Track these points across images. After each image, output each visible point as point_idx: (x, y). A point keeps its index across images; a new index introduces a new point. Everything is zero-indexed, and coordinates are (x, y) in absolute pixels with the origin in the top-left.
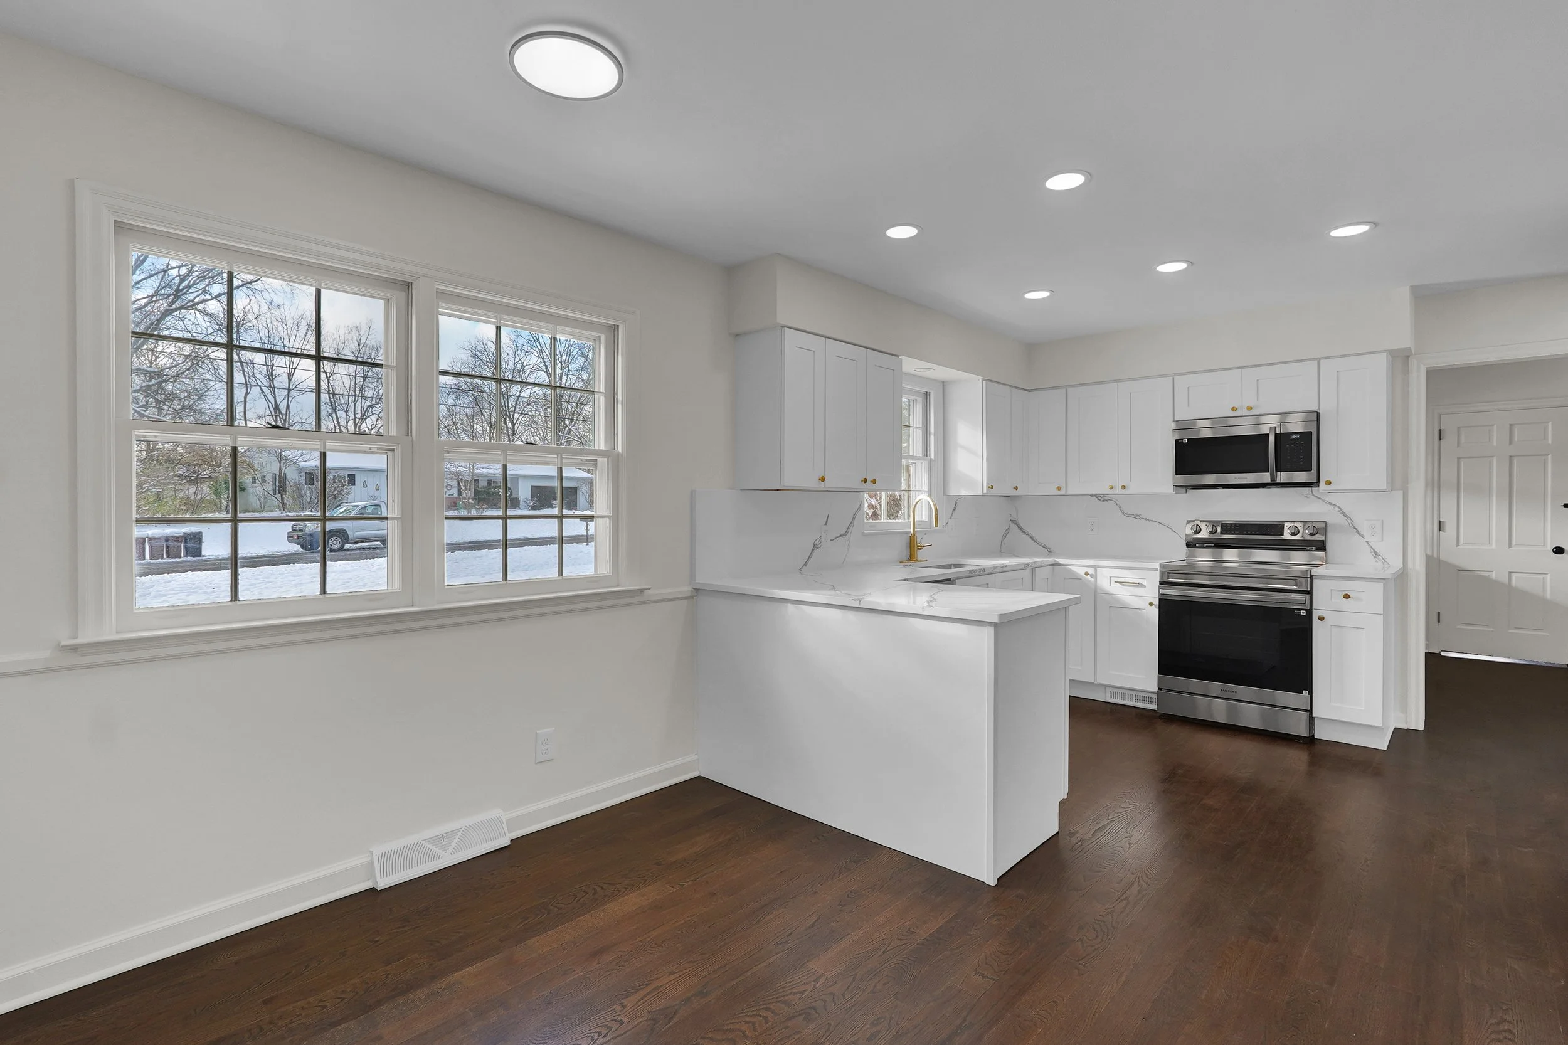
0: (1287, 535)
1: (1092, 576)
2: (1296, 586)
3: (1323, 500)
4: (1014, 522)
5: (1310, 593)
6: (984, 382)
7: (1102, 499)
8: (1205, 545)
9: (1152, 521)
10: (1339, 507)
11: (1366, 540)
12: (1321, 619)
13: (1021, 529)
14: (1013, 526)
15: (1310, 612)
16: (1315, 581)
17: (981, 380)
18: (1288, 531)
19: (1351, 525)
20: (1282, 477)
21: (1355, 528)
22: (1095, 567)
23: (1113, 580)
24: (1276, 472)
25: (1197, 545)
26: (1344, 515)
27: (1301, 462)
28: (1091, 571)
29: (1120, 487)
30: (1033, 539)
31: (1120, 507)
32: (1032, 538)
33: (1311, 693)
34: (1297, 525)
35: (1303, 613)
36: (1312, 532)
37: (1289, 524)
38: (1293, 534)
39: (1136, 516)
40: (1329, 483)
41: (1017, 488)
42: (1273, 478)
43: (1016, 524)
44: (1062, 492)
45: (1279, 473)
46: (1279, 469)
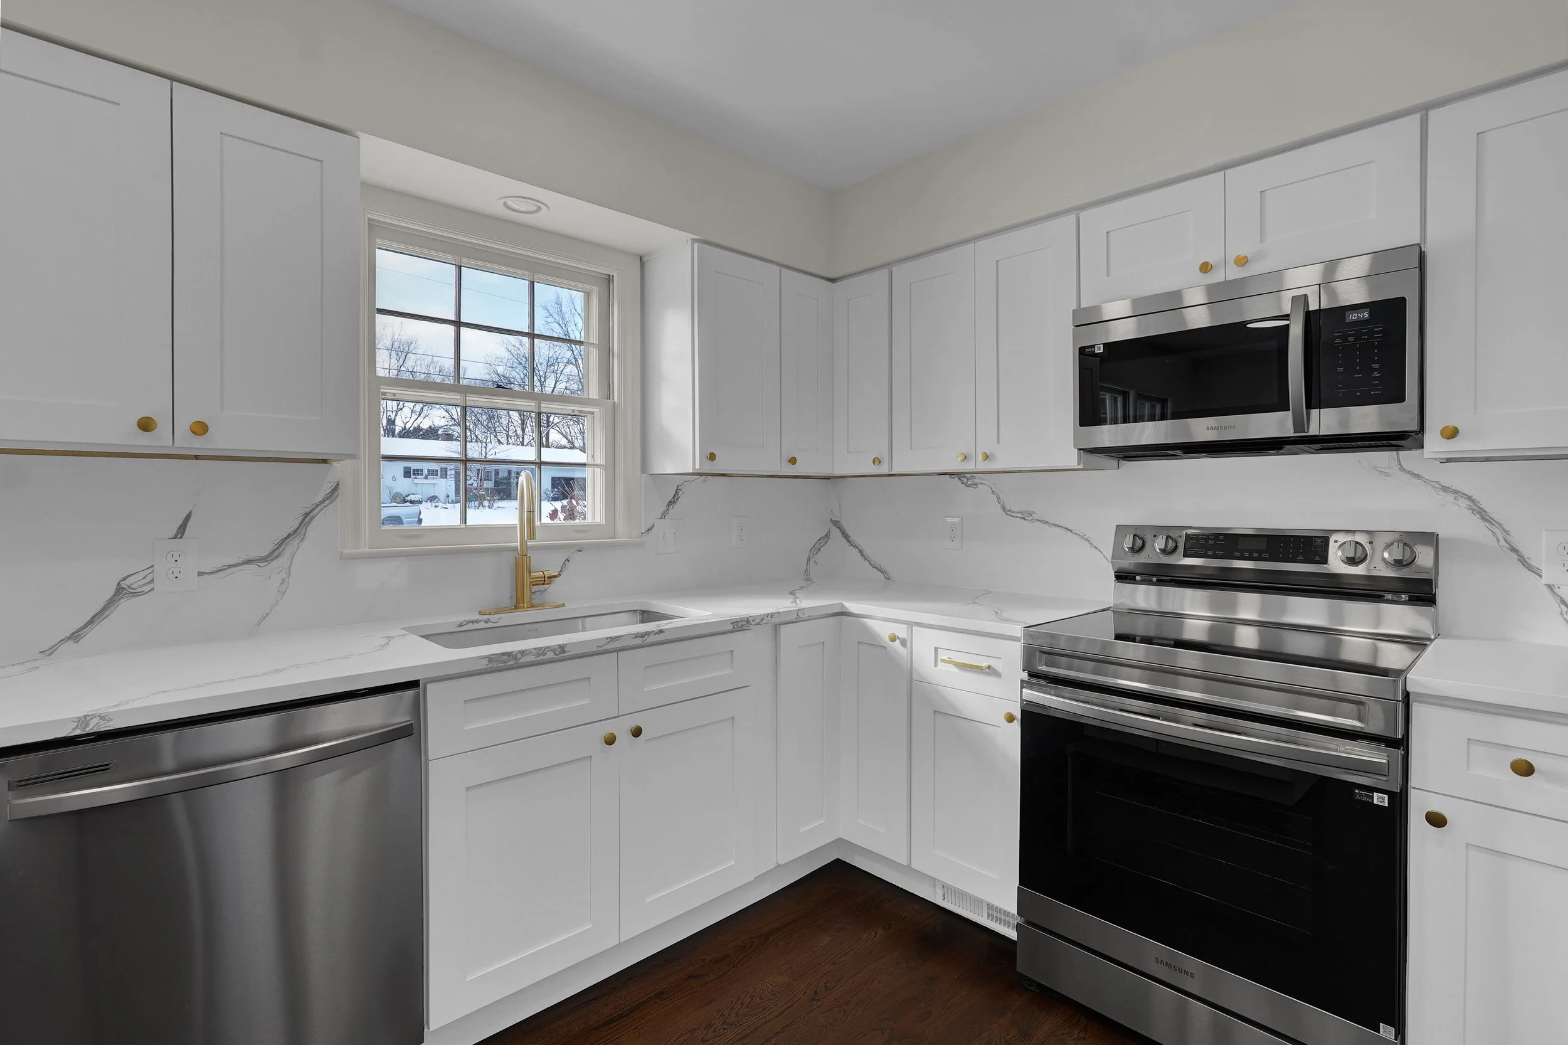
0: (1336, 564)
1: (904, 643)
2: (1360, 719)
3: (1427, 482)
4: (836, 523)
5: (1400, 743)
6: (696, 245)
7: (969, 483)
8: (1154, 579)
9: (1055, 525)
10: (1470, 498)
11: (1545, 580)
12: (1436, 820)
13: (846, 536)
14: (836, 532)
15: (1399, 800)
16: (1416, 709)
17: (689, 242)
18: (1340, 553)
19: (1502, 542)
20: (1325, 421)
21: (1513, 550)
22: (911, 625)
23: (943, 655)
24: (1309, 406)
25: (1138, 578)
26: (1483, 518)
27: (1376, 378)
28: (901, 631)
29: (980, 457)
30: (862, 555)
31: (998, 498)
32: (861, 552)
33: (1401, 1032)
34: (1361, 538)
35: (1380, 800)
36: (1400, 557)
37: (1342, 538)
38: (1352, 561)
39: (1025, 516)
40: (1451, 433)
41: (793, 461)
42: (1300, 423)
43: (838, 528)
44: (884, 469)
45: (1314, 412)
46: (1315, 399)
